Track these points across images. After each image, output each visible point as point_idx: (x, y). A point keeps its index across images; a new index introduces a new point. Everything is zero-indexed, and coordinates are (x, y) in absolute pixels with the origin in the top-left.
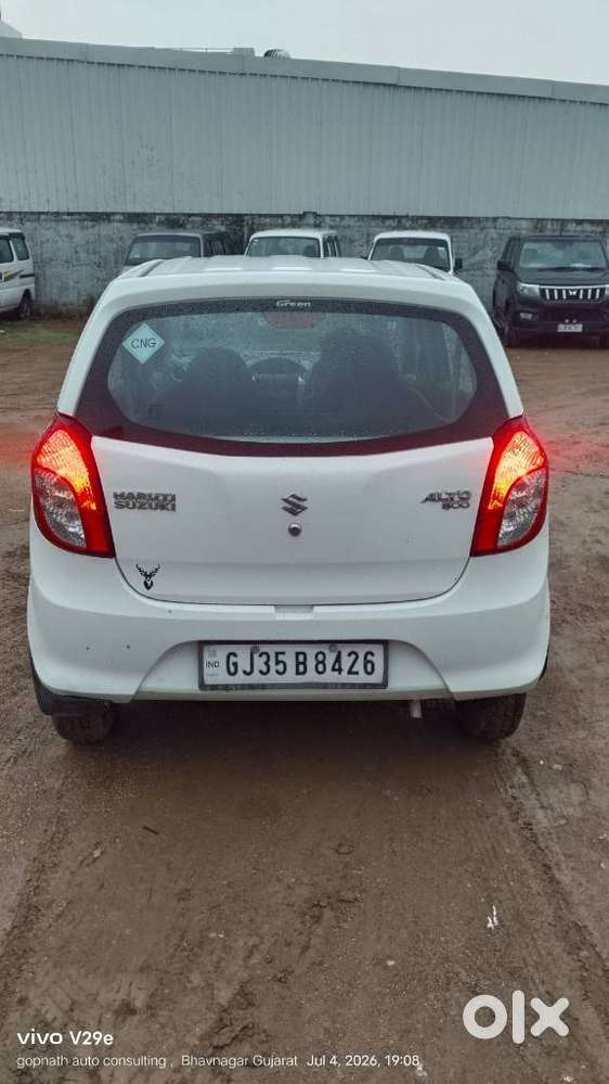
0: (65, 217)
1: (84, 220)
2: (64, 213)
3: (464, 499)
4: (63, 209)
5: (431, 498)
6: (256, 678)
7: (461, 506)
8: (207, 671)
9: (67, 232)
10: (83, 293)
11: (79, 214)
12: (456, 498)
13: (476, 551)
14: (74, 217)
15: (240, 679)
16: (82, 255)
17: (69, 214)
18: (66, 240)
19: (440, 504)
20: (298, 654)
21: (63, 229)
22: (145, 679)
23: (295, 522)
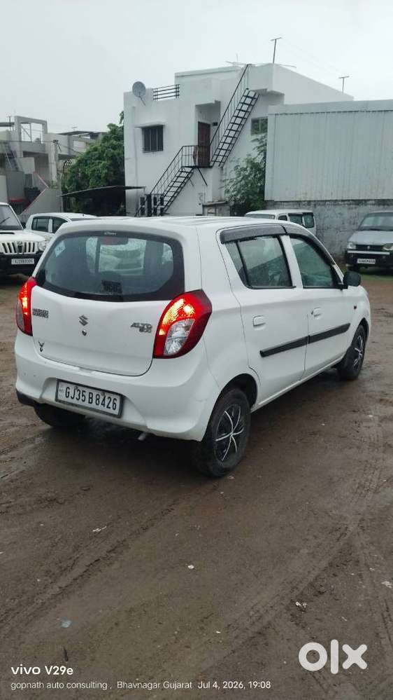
0: (340, 203)
1: (350, 204)
2: (339, 201)
3: (149, 328)
4: (339, 198)
5: (134, 325)
6: (74, 401)
7: (147, 331)
8: (59, 393)
9: (339, 211)
10: (343, 247)
11: (349, 200)
12: (145, 327)
13: (155, 356)
14: (346, 202)
15: (69, 400)
16: (346, 225)
17: (343, 201)
18: (339, 215)
19: (138, 329)
20: (90, 393)
21: (338, 209)
22: (43, 393)
23: (85, 329)
